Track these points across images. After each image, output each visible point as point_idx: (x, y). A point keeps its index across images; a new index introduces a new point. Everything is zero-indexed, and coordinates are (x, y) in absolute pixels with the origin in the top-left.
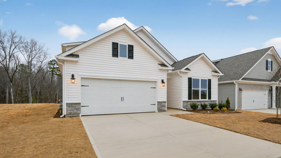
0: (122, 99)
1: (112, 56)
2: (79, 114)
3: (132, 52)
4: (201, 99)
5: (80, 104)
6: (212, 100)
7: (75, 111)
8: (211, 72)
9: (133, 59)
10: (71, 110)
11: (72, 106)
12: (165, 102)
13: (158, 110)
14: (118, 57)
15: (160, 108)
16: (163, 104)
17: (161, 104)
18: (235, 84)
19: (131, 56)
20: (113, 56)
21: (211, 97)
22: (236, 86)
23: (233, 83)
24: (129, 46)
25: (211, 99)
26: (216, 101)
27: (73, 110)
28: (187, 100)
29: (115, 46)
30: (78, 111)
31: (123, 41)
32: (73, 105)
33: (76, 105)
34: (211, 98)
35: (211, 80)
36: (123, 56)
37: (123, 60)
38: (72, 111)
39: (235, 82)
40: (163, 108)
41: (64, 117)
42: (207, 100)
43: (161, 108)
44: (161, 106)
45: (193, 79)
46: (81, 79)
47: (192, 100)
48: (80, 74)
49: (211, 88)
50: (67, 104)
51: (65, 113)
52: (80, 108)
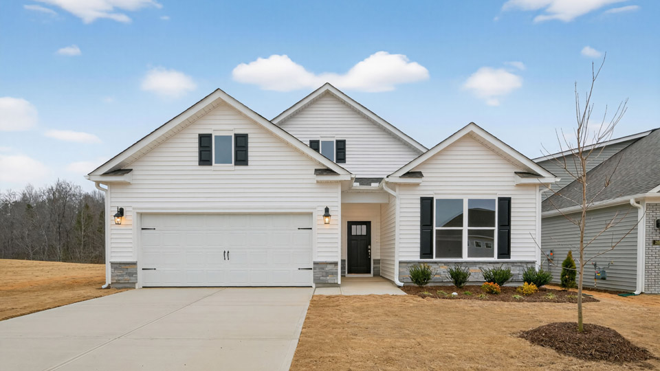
0: (226, 255)
1: (197, 163)
2: (135, 283)
3: (244, 149)
4: (469, 256)
5: (135, 264)
6: (513, 259)
7: (127, 277)
8: (513, 175)
9: (247, 164)
10: (120, 276)
11: (121, 269)
12: (336, 264)
13: (316, 283)
14: (211, 164)
15: (321, 278)
16: (329, 267)
17: (323, 269)
18: (636, 208)
19: (242, 159)
20: (199, 165)
21: (512, 249)
22: (642, 212)
23: (627, 206)
24: (237, 136)
25: (510, 258)
26: (534, 262)
27: (122, 275)
28: (418, 259)
29: (205, 141)
30: (132, 278)
31: (223, 127)
32: (123, 266)
33: (127, 266)
34: (512, 254)
35: (513, 201)
36: (223, 160)
37: (223, 171)
38: (120, 278)
39: (632, 202)
40: (328, 278)
41: (108, 287)
42: (495, 259)
43: (324, 278)
44: (324, 274)
45: (436, 200)
46: (141, 215)
47: (434, 259)
48: (135, 205)
49: (512, 223)
50: (112, 264)
51: (109, 281)
52: (136, 273)
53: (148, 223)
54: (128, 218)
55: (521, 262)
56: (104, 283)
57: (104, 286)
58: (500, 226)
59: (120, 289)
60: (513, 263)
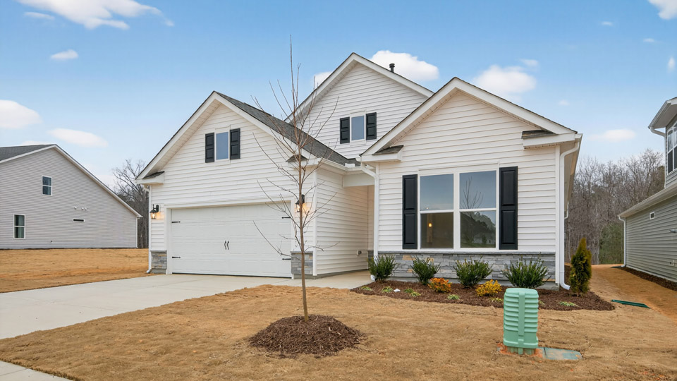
0: (227, 244)
2: (166, 269)
4: (463, 245)
5: (165, 252)
6: (521, 249)
7: (160, 264)
8: (520, 135)
9: (239, 158)
10: (156, 263)
11: (157, 257)
13: (295, 274)
14: (214, 161)
15: (298, 269)
19: (235, 154)
20: (206, 162)
21: (519, 237)
24: (232, 132)
26: (553, 255)
27: (158, 263)
29: (209, 140)
30: (163, 265)
31: (221, 125)
32: (158, 255)
33: (161, 255)
34: (519, 243)
35: (519, 172)
36: (223, 156)
37: (223, 164)
38: (157, 265)
41: (150, 272)
45: (421, 177)
46: (172, 210)
47: (419, 250)
48: (166, 203)
49: (519, 201)
50: (152, 252)
51: (150, 268)
52: (166, 261)
53: (176, 218)
54: (162, 213)
55: (532, 254)
56: (147, 268)
57: (148, 272)
58: (502, 205)
59: (156, 274)
60: (521, 255)
